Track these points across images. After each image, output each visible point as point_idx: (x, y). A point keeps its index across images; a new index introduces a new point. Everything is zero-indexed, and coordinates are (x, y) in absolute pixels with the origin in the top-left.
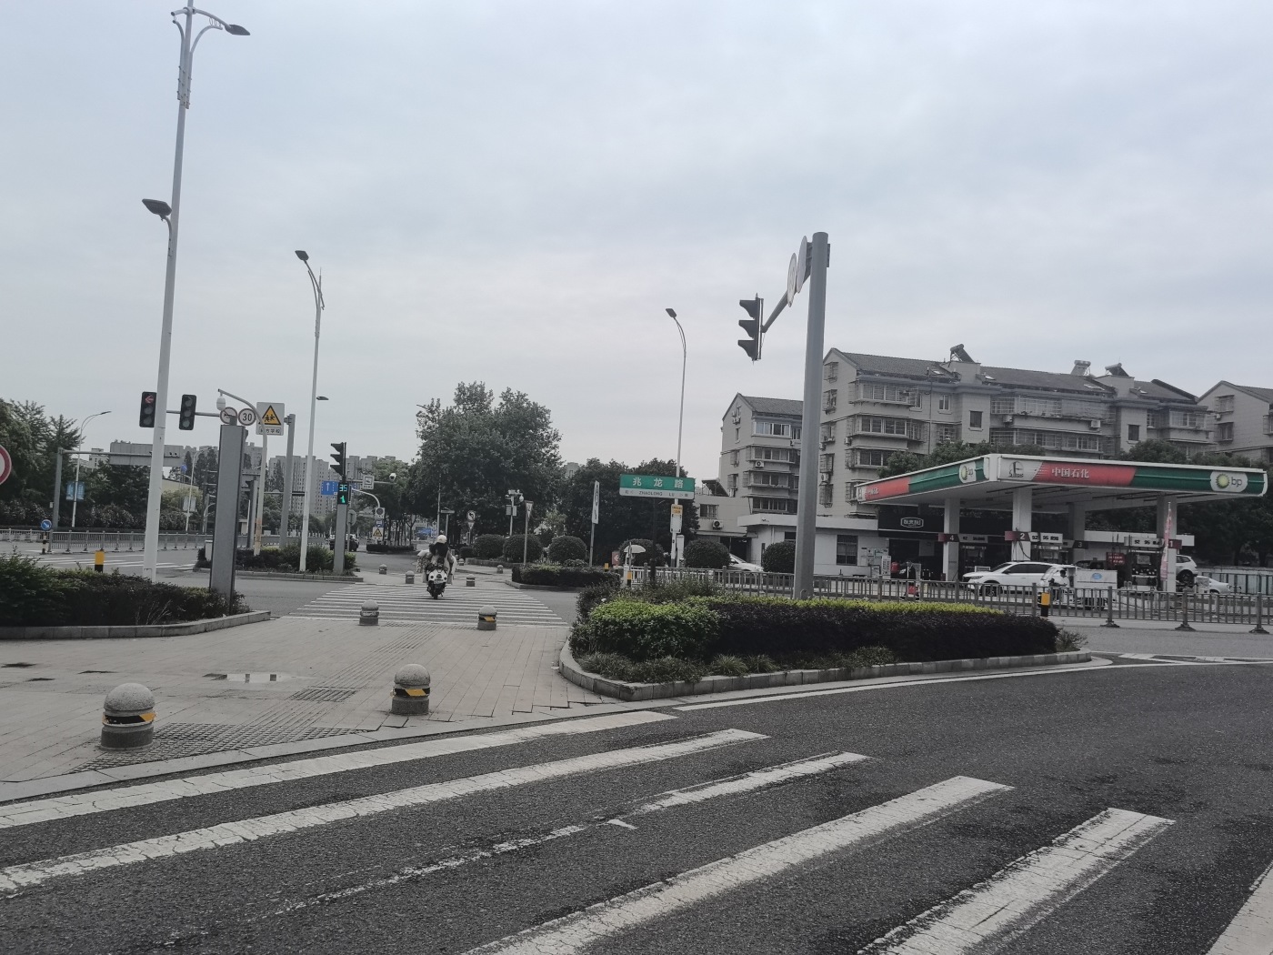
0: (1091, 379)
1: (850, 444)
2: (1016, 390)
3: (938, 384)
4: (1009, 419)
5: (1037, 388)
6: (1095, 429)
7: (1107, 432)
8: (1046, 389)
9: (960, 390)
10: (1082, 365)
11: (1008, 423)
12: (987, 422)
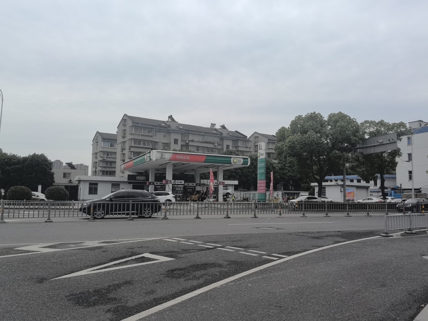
0: (216, 130)
1: (130, 150)
2: (190, 132)
3: (162, 128)
4: (187, 142)
5: (197, 132)
6: (216, 146)
7: (220, 147)
8: (200, 132)
9: (170, 131)
10: (213, 125)
11: (187, 143)
12: (180, 143)
